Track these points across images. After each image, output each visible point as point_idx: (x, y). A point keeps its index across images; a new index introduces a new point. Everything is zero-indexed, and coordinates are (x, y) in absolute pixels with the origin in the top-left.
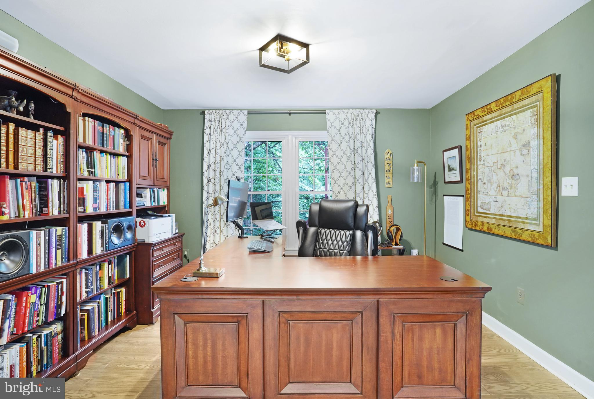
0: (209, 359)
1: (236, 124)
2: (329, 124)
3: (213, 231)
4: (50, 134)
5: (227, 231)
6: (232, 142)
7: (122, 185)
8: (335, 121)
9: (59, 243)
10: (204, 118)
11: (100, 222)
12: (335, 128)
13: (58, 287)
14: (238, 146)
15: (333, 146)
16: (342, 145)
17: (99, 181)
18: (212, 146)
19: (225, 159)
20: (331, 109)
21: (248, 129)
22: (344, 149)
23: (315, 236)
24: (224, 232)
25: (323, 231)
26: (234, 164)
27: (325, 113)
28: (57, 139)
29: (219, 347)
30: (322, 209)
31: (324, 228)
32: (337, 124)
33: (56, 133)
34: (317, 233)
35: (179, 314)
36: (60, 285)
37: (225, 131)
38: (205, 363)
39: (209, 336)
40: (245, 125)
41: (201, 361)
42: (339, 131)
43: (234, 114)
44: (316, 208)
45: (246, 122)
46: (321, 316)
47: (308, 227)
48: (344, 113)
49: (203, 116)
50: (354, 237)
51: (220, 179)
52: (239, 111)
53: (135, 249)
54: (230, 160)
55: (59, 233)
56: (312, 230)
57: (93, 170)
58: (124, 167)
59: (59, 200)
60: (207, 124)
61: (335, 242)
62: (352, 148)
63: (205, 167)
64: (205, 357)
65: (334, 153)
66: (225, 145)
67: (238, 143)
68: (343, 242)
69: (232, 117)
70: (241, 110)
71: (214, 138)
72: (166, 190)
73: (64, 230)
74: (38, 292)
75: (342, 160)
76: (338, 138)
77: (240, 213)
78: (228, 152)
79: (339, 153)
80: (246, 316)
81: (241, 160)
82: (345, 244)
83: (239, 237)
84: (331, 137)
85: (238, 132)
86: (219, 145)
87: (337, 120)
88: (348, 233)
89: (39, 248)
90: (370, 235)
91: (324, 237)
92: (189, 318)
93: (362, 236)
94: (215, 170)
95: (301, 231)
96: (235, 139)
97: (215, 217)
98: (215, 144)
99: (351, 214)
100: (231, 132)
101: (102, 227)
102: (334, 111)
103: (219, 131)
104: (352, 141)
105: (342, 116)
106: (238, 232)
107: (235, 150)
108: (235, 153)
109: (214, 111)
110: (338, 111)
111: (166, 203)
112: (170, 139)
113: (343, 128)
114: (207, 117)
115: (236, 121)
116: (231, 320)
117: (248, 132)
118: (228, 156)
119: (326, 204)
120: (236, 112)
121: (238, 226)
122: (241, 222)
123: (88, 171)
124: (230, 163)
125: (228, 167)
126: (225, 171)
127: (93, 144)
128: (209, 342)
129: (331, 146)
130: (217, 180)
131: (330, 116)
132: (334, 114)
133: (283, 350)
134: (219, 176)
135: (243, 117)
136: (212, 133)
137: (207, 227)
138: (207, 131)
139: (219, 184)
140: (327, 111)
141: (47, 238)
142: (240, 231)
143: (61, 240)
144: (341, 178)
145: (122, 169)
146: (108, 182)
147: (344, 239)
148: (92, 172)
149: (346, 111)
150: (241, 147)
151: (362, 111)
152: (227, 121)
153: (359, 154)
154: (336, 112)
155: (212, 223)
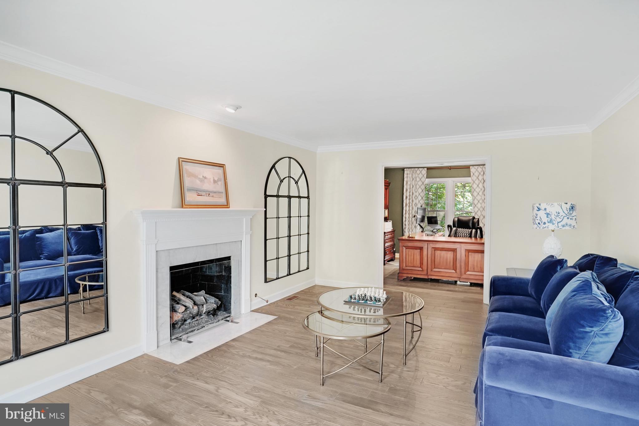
0: (412, 259)
1: (420, 176)
2: (472, 174)
3: (408, 230)
5: (416, 230)
6: (419, 185)
8: (475, 172)
10: (404, 173)
12: (475, 176)
14: (421, 187)
15: (474, 186)
16: (479, 186)
18: (408, 187)
19: (415, 194)
20: (473, 165)
21: (426, 178)
22: (481, 187)
23: (455, 231)
24: (414, 231)
25: (459, 229)
26: (420, 196)
29: (415, 256)
30: (459, 220)
31: (459, 228)
32: (477, 174)
34: (456, 230)
35: (405, 246)
37: (415, 179)
38: (411, 260)
39: (412, 253)
40: (425, 176)
41: (410, 259)
42: (478, 178)
43: (419, 170)
44: (456, 219)
45: (426, 174)
46: (445, 249)
47: (452, 227)
48: (481, 168)
49: (403, 171)
50: (471, 232)
51: (412, 204)
52: (422, 169)
54: (417, 194)
56: (454, 229)
60: (405, 176)
61: (463, 234)
63: (404, 197)
64: (411, 258)
65: (475, 190)
66: (415, 186)
67: (421, 185)
68: (466, 234)
69: (418, 172)
70: (423, 168)
71: (409, 183)
72: (387, 210)
75: (480, 194)
76: (477, 182)
77: (422, 220)
78: (416, 190)
79: (478, 190)
80: (422, 248)
81: (422, 194)
82: (468, 235)
83: (422, 232)
84: (473, 181)
85: (422, 179)
86: (411, 186)
87: (477, 172)
88: (469, 230)
90: (479, 231)
91: (459, 232)
92: (407, 247)
93: (475, 232)
94: (409, 199)
95: (449, 229)
96: (420, 183)
97: (409, 223)
98: (409, 186)
99: (471, 222)
100: (418, 179)
102: (475, 166)
103: (412, 179)
106: (421, 230)
107: (420, 189)
108: (420, 190)
109: (409, 169)
110: (477, 166)
111: (387, 216)
112: (389, 185)
113: (480, 176)
114: (405, 172)
115: (420, 174)
116: (418, 248)
117: (427, 179)
118: (416, 192)
119: (460, 218)
121: (421, 227)
122: (422, 224)
124: (417, 195)
125: (416, 197)
126: (415, 200)
128: (412, 255)
130: (411, 204)
132: (475, 168)
133: (433, 258)
134: (411, 202)
135: (424, 171)
136: (408, 181)
137: (405, 228)
138: (405, 179)
139: (411, 207)
140: (471, 167)
142: (422, 229)
144: (479, 204)
147: (467, 233)
149: (482, 166)
150: (423, 187)
152: (416, 173)
155: (408, 226)
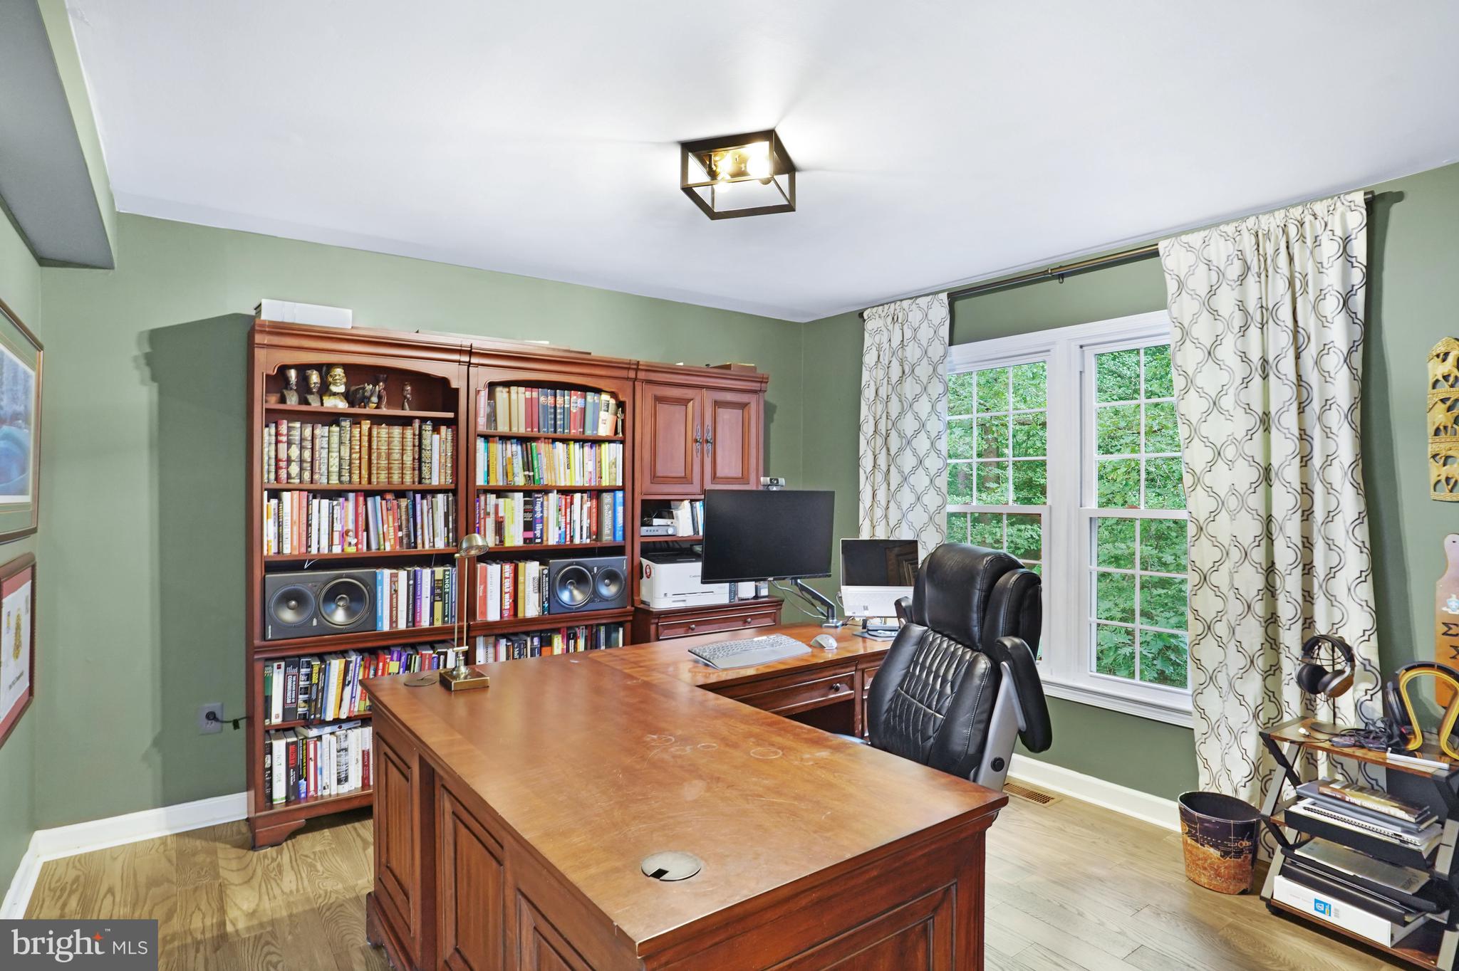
1: (925, 333)
2: (1171, 288)
4: (428, 427)
7: (607, 498)
8: (1192, 270)
9: (438, 591)
10: (863, 330)
11: (538, 563)
12: (1194, 294)
13: (439, 658)
14: (930, 389)
15: (1189, 358)
17: (546, 491)
20: (1175, 235)
21: (951, 342)
26: (922, 436)
27: (1156, 254)
28: (439, 433)
32: (1201, 281)
33: (437, 424)
34: (922, 640)
36: (442, 657)
40: (945, 332)
43: (919, 307)
45: (947, 322)
48: (1224, 236)
49: (859, 325)
52: (930, 297)
53: (631, 618)
55: (439, 575)
57: (531, 474)
58: (615, 464)
59: (446, 524)
62: (1255, 356)
63: (863, 445)
65: (1190, 382)
66: (899, 388)
67: (929, 380)
69: (914, 316)
70: (935, 293)
73: (447, 573)
74: (403, 659)
76: (1204, 330)
78: (903, 406)
79: (1209, 379)
84: (1179, 330)
85: (930, 351)
87: (1202, 267)
89: (394, 596)
101: (541, 573)
102: (1184, 238)
104: (1254, 332)
105: (1220, 249)
107: (925, 398)
109: (880, 309)
110: (1203, 234)
112: (761, 391)
113: (1222, 289)
114: (870, 325)
117: (952, 350)
118: (902, 416)
120: (923, 301)
123: (525, 476)
125: (902, 443)
127: (529, 430)
129: (1179, 359)
131: (1174, 258)
132: (1189, 248)
135: (940, 310)
140: (1162, 247)
141: (411, 582)
143: (441, 588)
145: (607, 467)
146: (567, 492)
148: (529, 476)
149: (1230, 228)
150: (936, 389)
151: (1296, 212)
152: (905, 327)
153: (1283, 377)
154: (1195, 239)
